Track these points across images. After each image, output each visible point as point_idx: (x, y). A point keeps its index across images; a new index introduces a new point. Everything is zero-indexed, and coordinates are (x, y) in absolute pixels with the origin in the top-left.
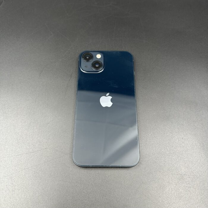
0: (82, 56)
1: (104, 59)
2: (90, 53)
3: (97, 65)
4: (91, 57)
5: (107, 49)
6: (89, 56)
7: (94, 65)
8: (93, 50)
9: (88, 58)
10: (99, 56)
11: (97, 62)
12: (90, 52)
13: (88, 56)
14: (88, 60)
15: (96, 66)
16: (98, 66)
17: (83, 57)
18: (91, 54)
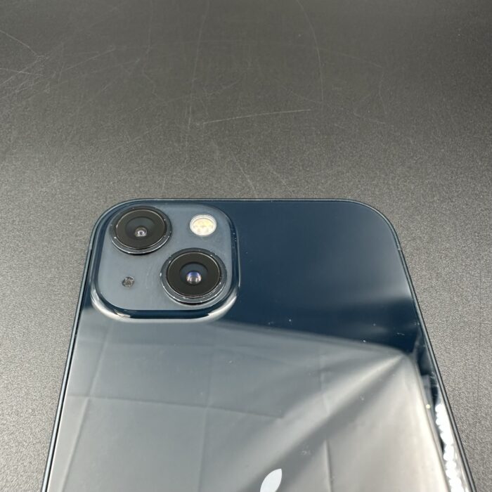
0: (110, 225)
1: (233, 237)
2: (157, 211)
3: (194, 272)
4: (162, 229)
5: (254, 189)
6: (148, 223)
7: (174, 275)
8: (172, 195)
9: (141, 233)
10: (204, 225)
11: (194, 258)
12: (156, 206)
13: (141, 227)
14: (141, 248)
15: (189, 278)
16: (199, 278)
17: (114, 232)
18: (163, 215)
